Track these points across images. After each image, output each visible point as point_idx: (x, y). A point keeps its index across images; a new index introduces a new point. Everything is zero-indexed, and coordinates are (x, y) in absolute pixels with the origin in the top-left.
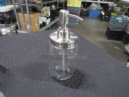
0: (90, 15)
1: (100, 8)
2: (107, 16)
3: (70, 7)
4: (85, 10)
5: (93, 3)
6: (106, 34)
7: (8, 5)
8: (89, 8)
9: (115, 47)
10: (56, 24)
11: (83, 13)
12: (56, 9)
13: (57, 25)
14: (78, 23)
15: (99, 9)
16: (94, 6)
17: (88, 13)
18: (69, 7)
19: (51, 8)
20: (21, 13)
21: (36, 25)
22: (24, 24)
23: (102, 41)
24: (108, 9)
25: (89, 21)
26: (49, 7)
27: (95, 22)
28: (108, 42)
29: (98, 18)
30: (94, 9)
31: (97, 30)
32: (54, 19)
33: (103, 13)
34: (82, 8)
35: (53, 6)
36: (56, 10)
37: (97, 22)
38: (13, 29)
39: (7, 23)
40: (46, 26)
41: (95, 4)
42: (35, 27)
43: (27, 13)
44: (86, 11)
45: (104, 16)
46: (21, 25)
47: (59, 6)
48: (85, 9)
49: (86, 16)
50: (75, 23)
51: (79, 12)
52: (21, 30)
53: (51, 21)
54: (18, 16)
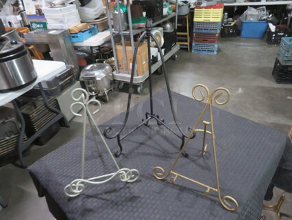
0: (243, 33)
1: (265, 17)
2: (282, 34)
3: (200, 22)
4: (233, 24)
5: (251, 6)
6: (273, 73)
7: (99, 32)
8: (241, 18)
9: (289, 98)
10: (172, 58)
11: (229, 31)
12: (173, 30)
13: (174, 60)
14: (215, 53)
15: (264, 20)
16: (252, 15)
17: (239, 28)
18: (198, 22)
19: (164, 29)
20: (122, 45)
21: (144, 63)
22: (124, 62)
23: (263, 87)
24: (287, 16)
25: (239, 45)
26: (161, 29)
27: (253, 48)
28: (275, 88)
29: (262, 38)
30: (252, 19)
31: (255, 64)
32: (170, 49)
33: (273, 28)
34: (225, 20)
35: (168, 26)
36: (172, 33)
37: (257, 48)
38: (109, 71)
39: (98, 62)
40: (157, 64)
41: (253, 9)
42: (143, 65)
43: (130, 45)
44: (235, 25)
45: (273, 33)
46: (120, 63)
47: (178, 23)
48: (233, 21)
49: (234, 36)
50: (209, 53)
51: (219, 32)
52: (119, 73)
53: (166, 52)
54: (116, 50)
